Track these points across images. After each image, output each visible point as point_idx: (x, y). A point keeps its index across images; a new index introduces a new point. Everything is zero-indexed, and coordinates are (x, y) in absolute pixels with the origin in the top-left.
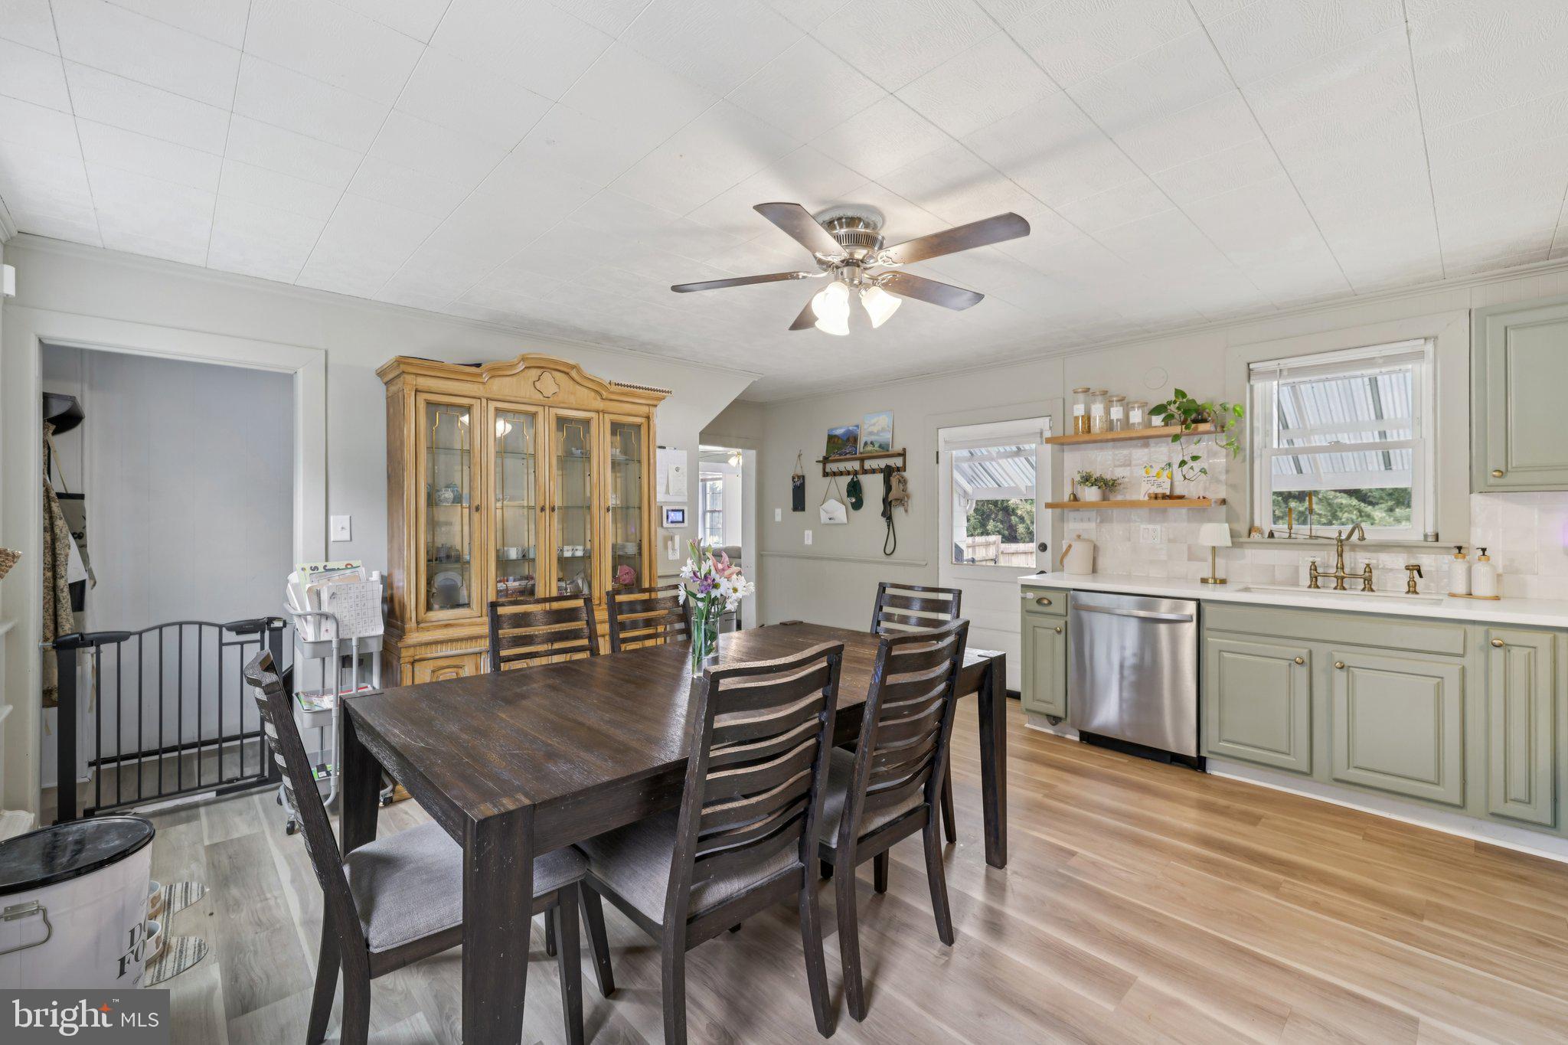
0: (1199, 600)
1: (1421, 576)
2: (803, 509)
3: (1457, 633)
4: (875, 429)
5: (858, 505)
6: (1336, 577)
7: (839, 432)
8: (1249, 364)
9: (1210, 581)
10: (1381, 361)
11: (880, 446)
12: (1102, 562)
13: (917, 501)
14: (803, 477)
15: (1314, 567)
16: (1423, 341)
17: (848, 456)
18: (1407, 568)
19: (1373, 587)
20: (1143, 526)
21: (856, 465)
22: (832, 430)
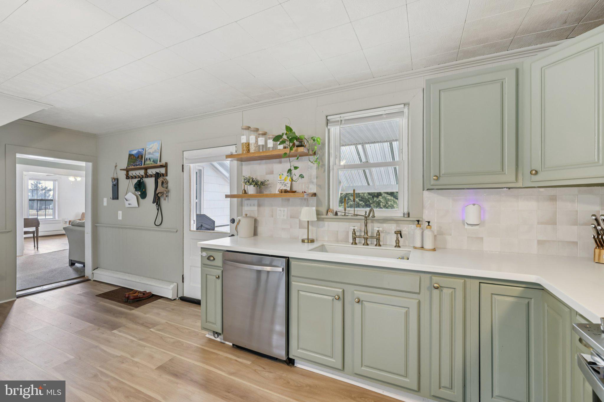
0: (288, 257)
1: (401, 237)
2: (117, 198)
3: (416, 277)
4: (151, 151)
5: (144, 195)
6: (364, 238)
7: (134, 152)
8: (327, 116)
9: (306, 241)
10: (385, 116)
11: (154, 161)
12: (260, 229)
13: (173, 194)
14: (118, 179)
15: (354, 232)
16: (403, 106)
17: (138, 167)
18: (395, 233)
19: (381, 243)
20: (278, 209)
21: (142, 172)
22: (130, 151)
